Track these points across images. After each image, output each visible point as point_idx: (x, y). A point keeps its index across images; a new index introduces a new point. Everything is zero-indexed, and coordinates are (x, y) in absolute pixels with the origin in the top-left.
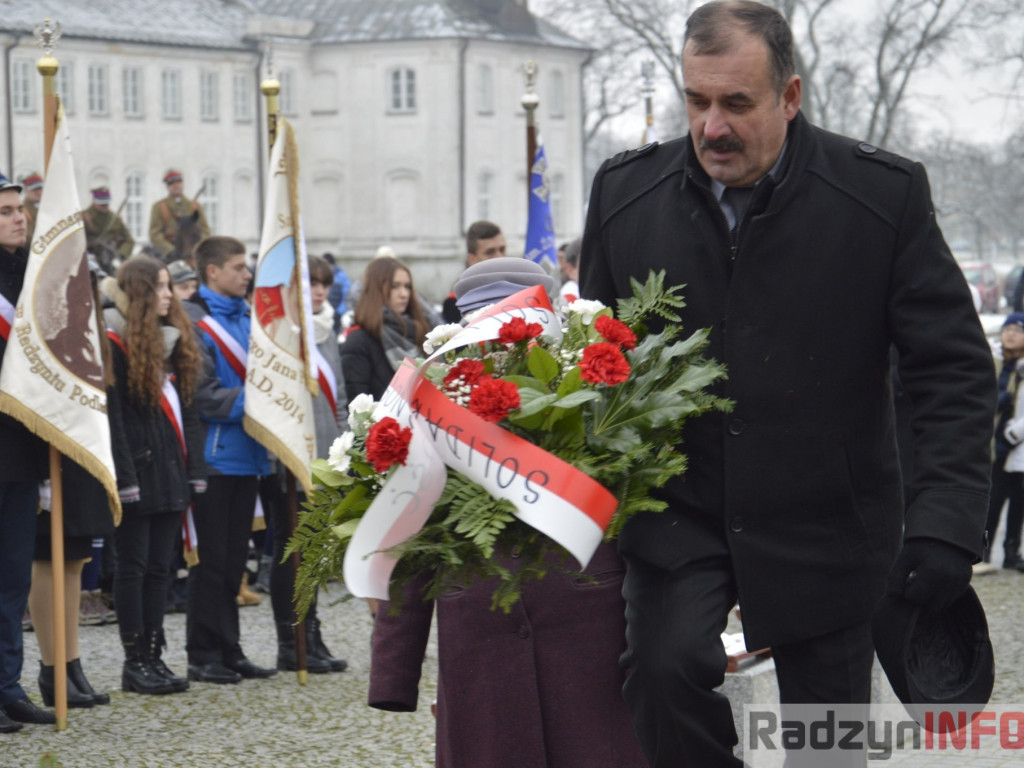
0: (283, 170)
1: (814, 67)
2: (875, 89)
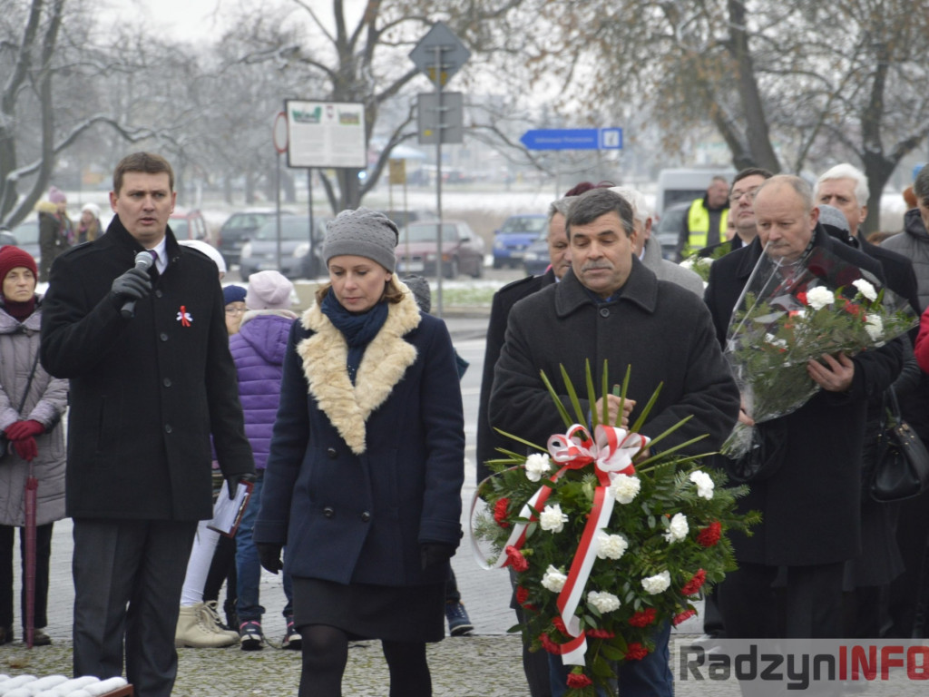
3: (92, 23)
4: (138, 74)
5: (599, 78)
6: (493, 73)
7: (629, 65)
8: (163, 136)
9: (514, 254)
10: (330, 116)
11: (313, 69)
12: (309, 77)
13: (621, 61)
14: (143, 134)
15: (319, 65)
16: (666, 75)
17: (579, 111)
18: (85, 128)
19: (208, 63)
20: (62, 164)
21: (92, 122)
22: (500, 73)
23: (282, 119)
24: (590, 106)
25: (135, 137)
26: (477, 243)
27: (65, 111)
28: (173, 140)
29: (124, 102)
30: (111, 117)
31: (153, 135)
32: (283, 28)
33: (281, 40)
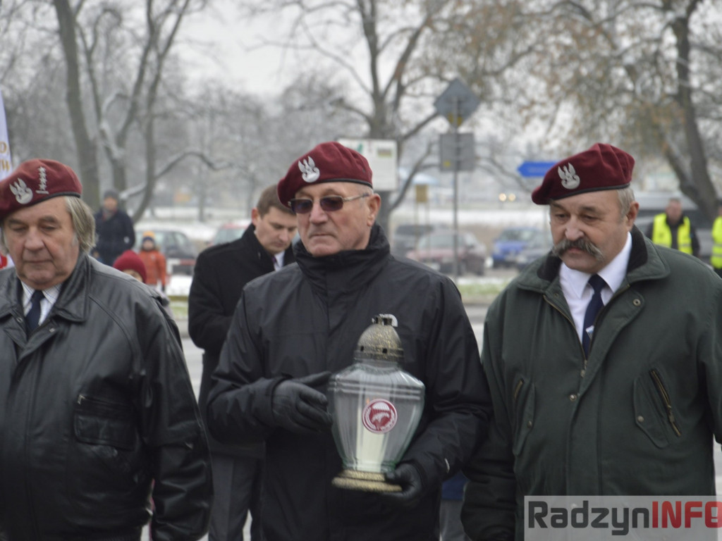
3: (184, 79)
4: (219, 119)
5: (576, 122)
6: (493, 119)
7: (598, 113)
8: (239, 166)
9: (509, 258)
10: (370, 150)
11: (354, 114)
12: (351, 121)
13: (593, 109)
14: (223, 164)
15: (359, 112)
16: (627, 120)
17: (560, 148)
18: (179, 160)
19: (274, 111)
20: (160, 187)
21: (185, 155)
22: (499, 119)
24: (569, 143)
25: (218, 165)
26: (480, 249)
27: (164, 146)
28: (246, 168)
29: (207, 139)
30: (197, 149)
32: (333, 82)
33: (328, 92)
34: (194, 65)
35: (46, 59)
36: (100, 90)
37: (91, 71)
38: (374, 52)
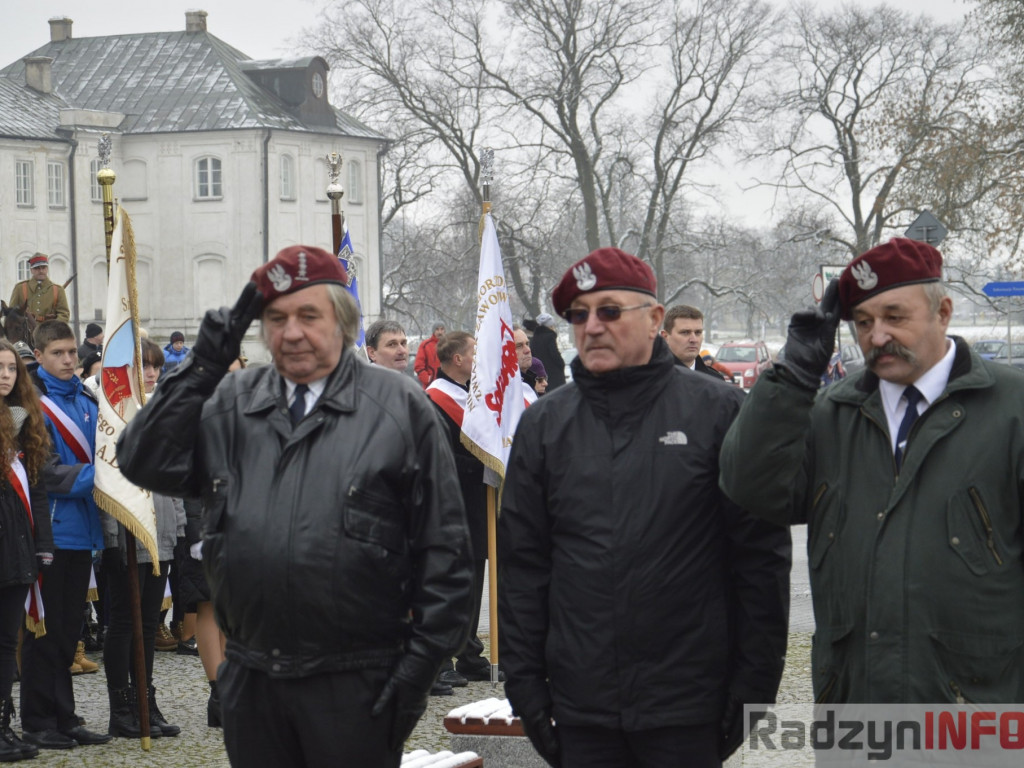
0: (123, 255)
1: (596, 157)
2: (652, 178)
3: (690, 217)
4: (720, 250)
6: (963, 245)
8: (738, 292)
11: (839, 244)
12: (836, 250)
14: (725, 291)
15: (844, 242)
18: (686, 287)
19: (768, 243)
21: (690, 284)
22: (968, 244)
23: (819, 278)
25: (719, 293)
27: (672, 276)
28: (745, 295)
29: (712, 270)
30: (703, 280)
31: (732, 291)
32: (819, 217)
33: (817, 225)
34: (697, 204)
35: (568, 204)
36: (616, 228)
37: (606, 213)
38: (857, 190)
